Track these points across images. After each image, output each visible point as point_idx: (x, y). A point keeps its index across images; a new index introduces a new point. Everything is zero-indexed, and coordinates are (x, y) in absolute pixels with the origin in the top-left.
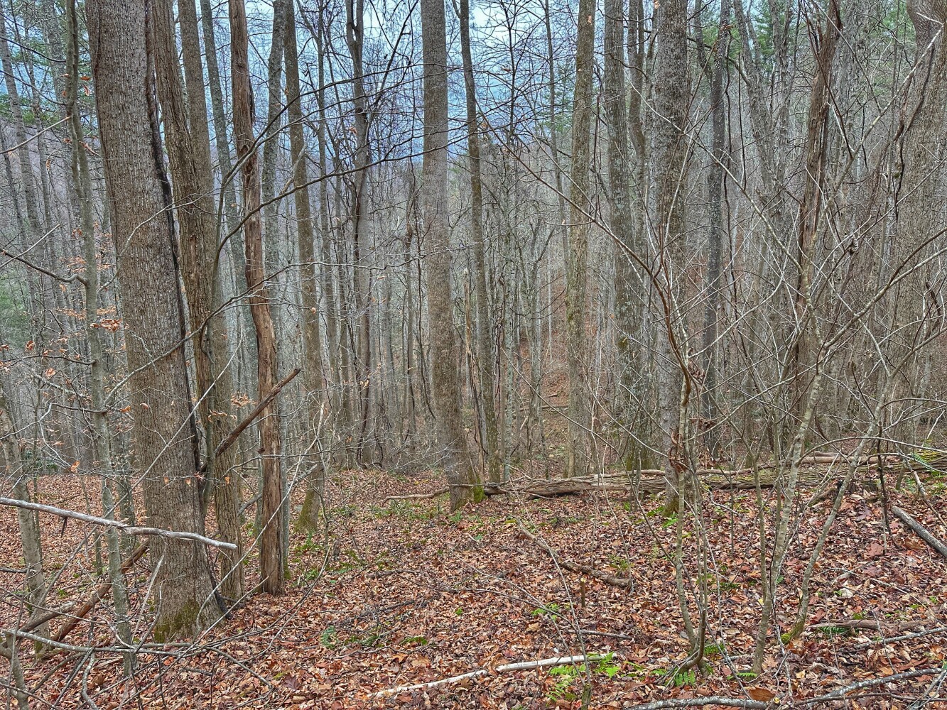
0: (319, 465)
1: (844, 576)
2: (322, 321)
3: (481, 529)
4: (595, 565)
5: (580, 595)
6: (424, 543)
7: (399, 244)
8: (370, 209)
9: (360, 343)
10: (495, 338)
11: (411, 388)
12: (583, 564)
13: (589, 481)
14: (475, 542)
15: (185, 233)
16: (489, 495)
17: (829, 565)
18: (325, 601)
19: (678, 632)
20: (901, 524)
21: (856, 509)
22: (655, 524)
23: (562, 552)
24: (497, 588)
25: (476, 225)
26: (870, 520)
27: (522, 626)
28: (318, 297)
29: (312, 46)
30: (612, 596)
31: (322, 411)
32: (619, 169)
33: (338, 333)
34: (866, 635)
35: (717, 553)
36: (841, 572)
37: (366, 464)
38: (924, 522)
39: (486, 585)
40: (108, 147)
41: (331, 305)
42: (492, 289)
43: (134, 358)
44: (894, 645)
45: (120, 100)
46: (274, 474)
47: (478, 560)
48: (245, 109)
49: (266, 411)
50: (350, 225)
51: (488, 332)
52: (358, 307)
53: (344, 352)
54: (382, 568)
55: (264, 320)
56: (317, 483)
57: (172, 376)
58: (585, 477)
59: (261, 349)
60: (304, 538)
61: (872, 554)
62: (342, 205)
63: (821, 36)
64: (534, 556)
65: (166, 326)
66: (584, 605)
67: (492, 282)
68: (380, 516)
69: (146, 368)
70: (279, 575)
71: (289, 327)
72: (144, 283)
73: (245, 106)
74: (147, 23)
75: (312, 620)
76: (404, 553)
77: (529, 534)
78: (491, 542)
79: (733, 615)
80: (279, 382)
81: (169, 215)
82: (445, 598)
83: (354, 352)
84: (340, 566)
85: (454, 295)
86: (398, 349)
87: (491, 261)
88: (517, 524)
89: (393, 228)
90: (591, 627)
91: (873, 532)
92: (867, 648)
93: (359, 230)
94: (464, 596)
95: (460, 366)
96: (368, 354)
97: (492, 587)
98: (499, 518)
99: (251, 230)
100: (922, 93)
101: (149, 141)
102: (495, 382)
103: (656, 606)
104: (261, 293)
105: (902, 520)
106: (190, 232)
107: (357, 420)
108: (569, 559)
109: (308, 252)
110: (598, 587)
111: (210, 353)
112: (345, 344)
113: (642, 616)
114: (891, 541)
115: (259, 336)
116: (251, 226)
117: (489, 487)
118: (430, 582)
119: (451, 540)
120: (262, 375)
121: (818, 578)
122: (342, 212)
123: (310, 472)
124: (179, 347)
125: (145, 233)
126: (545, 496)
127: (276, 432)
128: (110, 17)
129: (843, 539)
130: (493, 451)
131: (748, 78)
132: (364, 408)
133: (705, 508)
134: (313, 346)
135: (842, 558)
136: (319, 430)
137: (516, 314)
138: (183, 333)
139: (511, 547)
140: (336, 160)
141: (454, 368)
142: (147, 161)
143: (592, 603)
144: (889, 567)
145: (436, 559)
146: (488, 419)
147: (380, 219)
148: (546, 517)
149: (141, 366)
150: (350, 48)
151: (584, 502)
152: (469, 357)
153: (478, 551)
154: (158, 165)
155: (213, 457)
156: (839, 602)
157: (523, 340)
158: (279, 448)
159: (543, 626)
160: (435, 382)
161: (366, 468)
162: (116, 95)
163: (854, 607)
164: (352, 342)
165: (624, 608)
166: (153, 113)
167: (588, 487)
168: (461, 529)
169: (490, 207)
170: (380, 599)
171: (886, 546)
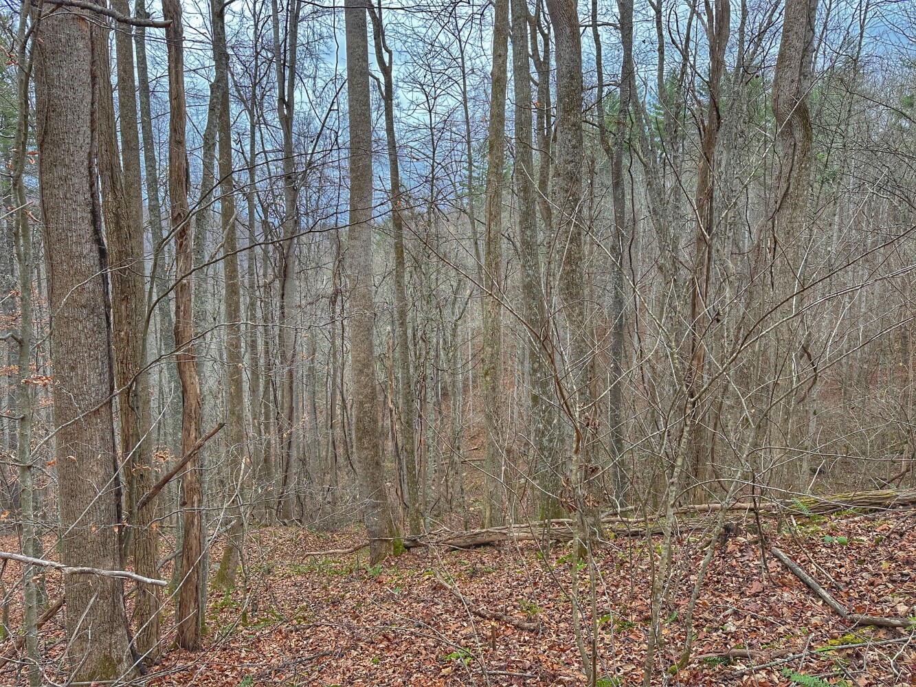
0: (238, 521)
1: (729, 611)
2: (246, 376)
3: (400, 582)
4: (507, 612)
5: (492, 640)
6: (343, 597)
7: (325, 301)
8: (297, 269)
9: (283, 397)
10: (417, 393)
11: (333, 442)
12: (496, 611)
13: (504, 531)
14: (393, 595)
15: (117, 294)
16: (408, 548)
17: (717, 602)
18: (243, 655)
19: (579, 670)
20: (780, 564)
21: (741, 551)
22: (564, 570)
23: (477, 600)
24: (413, 637)
25: (399, 286)
26: (753, 560)
27: (436, 671)
28: (243, 353)
29: (245, 117)
30: (522, 640)
31: (243, 466)
32: (529, 239)
33: (261, 389)
34: (743, 663)
35: (619, 596)
36: (726, 609)
37: (286, 521)
38: (798, 561)
39: (402, 635)
40: (49, 215)
41: (255, 361)
42: (415, 345)
43: (61, 413)
44: (765, 671)
45: (64, 172)
46: (195, 527)
47: (396, 612)
48: (180, 181)
49: (189, 465)
50: (277, 284)
51: (410, 386)
52: (282, 363)
53: (267, 407)
54: (300, 622)
55: (191, 377)
56: (236, 538)
57: (98, 430)
58: (501, 527)
59: (186, 404)
60: (221, 595)
61: (753, 591)
62: (269, 265)
63: (704, 126)
64: (450, 606)
65: (96, 382)
66: (494, 649)
67: (414, 339)
68: (299, 573)
69: (73, 423)
70: (196, 630)
71: (212, 383)
72: (76, 341)
73: (180, 178)
74: (93, 104)
75: (229, 673)
76: (323, 608)
77: (446, 584)
78: (409, 594)
79: (630, 651)
80: (203, 436)
81: (104, 277)
82: (362, 648)
83: (277, 407)
84: (258, 622)
85: (377, 351)
86: (322, 403)
87: (414, 320)
88: (435, 576)
89: (319, 286)
90: (501, 668)
91: (755, 571)
92: (743, 674)
93: (286, 289)
94: (381, 646)
95: (383, 420)
96: (291, 409)
97: (408, 637)
98: (417, 571)
99: (181, 291)
100: (788, 180)
101: (89, 209)
102: (417, 437)
103: (562, 647)
104: (188, 350)
105: (780, 560)
106: (123, 292)
107: (278, 475)
108: (482, 607)
109: (234, 310)
110: (509, 632)
111: (137, 408)
112: (268, 400)
113: (548, 656)
114: (769, 579)
115: (184, 392)
116: (181, 287)
117: (408, 540)
118: (348, 634)
119: (370, 593)
120: (186, 429)
121: (706, 615)
122: (270, 271)
123: (229, 527)
124: (107, 402)
125: (80, 293)
126: (463, 547)
127: (198, 486)
128: (58, 98)
129: (729, 579)
130: (414, 505)
131: (644, 160)
132: (285, 464)
133: (609, 554)
134: (235, 401)
135: (727, 596)
136: (239, 484)
137: (438, 370)
138: (112, 389)
139: (428, 598)
140: (265, 223)
141: (375, 422)
142: (86, 228)
143: (503, 647)
144: (767, 603)
145: (354, 612)
146: (409, 472)
147: (306, 279)
148: (463, 568)
149: (68, 421)
150: (280, 122)
151: (499, 551)
152: (391, 411)
153: (396, 603)
154: (97, 231)
155: (136, 510)
156: (724, 636)
157: (445, 395)
158: (200, 501)
159: (456, 670)
160: (357, 436)
161: (285, 525)
162: (59, 168)
163: (737, 640)
164: (275, 397)
165: (532, 650)
166: (94, 184)
167: (504, 537)
168: (380, 582)
169: (413, 269)
170: (298, 651)
171: (765, 583)
